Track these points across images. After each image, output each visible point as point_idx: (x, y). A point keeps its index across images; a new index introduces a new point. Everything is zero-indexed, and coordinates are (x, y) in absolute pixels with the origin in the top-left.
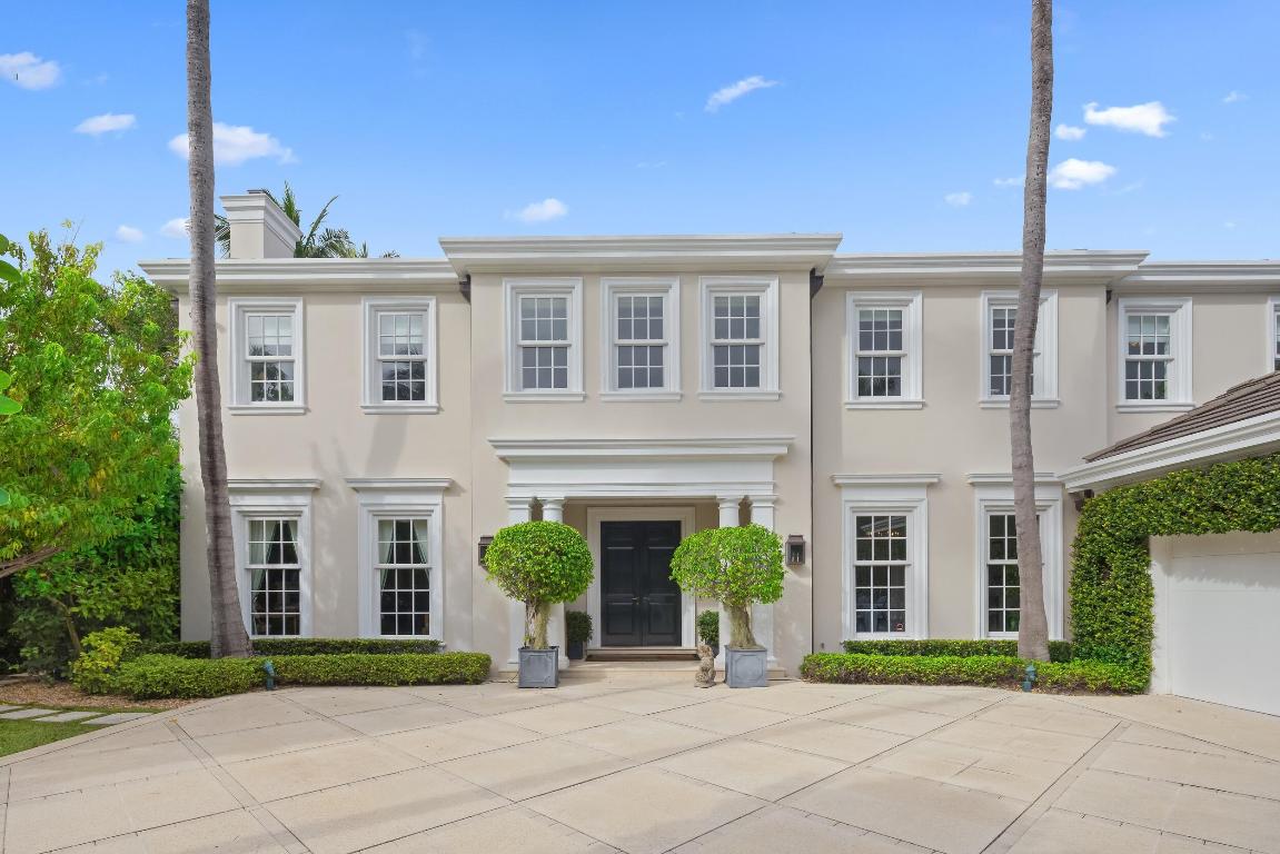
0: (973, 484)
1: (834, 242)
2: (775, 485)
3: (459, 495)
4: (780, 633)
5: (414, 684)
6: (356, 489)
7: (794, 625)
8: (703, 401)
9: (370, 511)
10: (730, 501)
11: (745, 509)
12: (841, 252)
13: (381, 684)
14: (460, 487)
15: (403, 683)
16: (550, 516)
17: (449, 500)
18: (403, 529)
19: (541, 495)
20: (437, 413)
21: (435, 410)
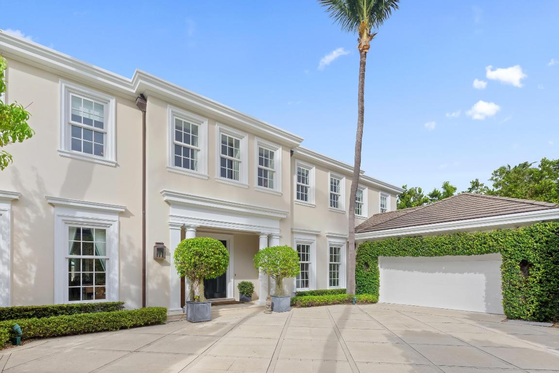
0: (327, 236)
1: (300, 140)
2: (280, 230)
3: (129, 217)
5: (131, 327)
6: (51, 204)
9: (63, 220)
11: (269, 238)
12: (301, 145)
13: (108, 330)
14: (130, 213)
15: (123, 328)
16: (190, 235)
17: (122, 219)
18: (88, 233)
19: (188, 223)
20: (115, 167)
21: (114, 165)
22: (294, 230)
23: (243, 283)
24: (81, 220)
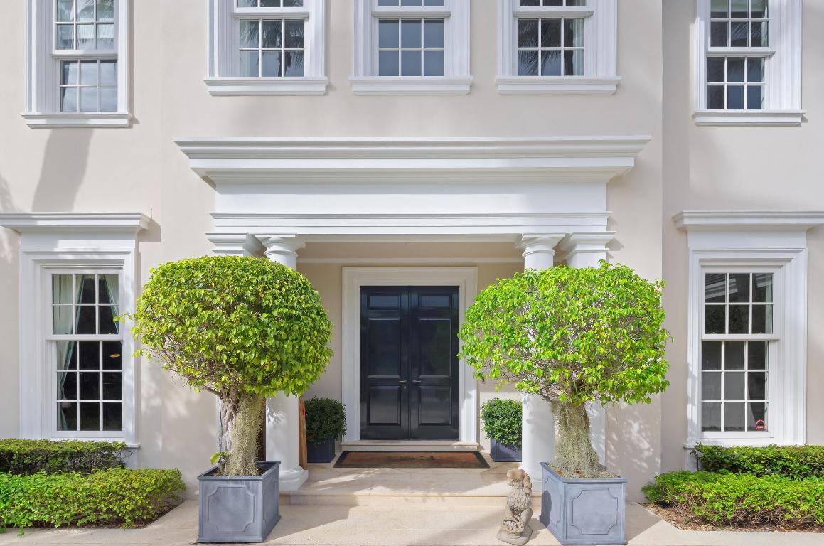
2: (610, 221)
4: (614, 437)
6: (16, 230)
7: (636, 426)
8: (504, 94)
9: (38, 262)
10: (543, 242)
11: (562, 253)
19: (262, 231)
20: (130, 127)
21: (125, 122)
22: (686, 222)
23: (497, 403)
24: (70, 257)
